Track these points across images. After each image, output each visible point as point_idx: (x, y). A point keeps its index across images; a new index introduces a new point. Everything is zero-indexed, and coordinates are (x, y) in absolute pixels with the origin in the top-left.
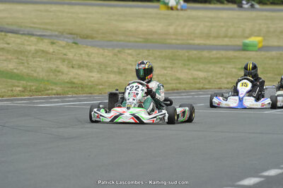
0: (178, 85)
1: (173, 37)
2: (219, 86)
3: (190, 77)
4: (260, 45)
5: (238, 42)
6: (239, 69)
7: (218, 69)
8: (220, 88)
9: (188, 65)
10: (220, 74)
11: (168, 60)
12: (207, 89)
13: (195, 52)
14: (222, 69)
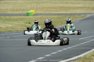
0: (0, 30)
2: (17, 30)
3: (5, 27)
4: (34, 13)
5: (25, 12)
6: (25, 23)
7: (17, 23)
8: (18, 31)
9: (5, 22)
10: (18, 25)
12: (12, 31)
13: (8, 17)
14: (18, 23)
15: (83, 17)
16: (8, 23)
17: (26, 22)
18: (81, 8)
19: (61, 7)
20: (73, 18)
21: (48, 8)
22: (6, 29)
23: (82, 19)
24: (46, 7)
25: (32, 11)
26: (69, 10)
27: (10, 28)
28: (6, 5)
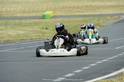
0: (9, 38)
1: (5, 13)
2: (31, 38)
3: (16, 34)
4: (52, 15)
5: (40, 14)
7: (30, 29)
8: (32, 39)
9: (14, 28)
10: (32, 31)
11: (3, 26)
12: (25, 40)
13: (17, 21)
14: (32, 29)
15: (117, 19)
16: (19, 29)
17: (42, 27)
18: (113, 7)
19: (87, 6)
20: (104, 20)
21: (70, 7)
22: (17, 37)
23: (116, 22)
24: (67, 7)
25: (49, 13)
26: (97, 10)
27: (22, 36)
28: (14, 5)
